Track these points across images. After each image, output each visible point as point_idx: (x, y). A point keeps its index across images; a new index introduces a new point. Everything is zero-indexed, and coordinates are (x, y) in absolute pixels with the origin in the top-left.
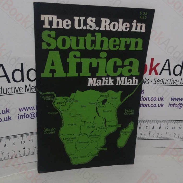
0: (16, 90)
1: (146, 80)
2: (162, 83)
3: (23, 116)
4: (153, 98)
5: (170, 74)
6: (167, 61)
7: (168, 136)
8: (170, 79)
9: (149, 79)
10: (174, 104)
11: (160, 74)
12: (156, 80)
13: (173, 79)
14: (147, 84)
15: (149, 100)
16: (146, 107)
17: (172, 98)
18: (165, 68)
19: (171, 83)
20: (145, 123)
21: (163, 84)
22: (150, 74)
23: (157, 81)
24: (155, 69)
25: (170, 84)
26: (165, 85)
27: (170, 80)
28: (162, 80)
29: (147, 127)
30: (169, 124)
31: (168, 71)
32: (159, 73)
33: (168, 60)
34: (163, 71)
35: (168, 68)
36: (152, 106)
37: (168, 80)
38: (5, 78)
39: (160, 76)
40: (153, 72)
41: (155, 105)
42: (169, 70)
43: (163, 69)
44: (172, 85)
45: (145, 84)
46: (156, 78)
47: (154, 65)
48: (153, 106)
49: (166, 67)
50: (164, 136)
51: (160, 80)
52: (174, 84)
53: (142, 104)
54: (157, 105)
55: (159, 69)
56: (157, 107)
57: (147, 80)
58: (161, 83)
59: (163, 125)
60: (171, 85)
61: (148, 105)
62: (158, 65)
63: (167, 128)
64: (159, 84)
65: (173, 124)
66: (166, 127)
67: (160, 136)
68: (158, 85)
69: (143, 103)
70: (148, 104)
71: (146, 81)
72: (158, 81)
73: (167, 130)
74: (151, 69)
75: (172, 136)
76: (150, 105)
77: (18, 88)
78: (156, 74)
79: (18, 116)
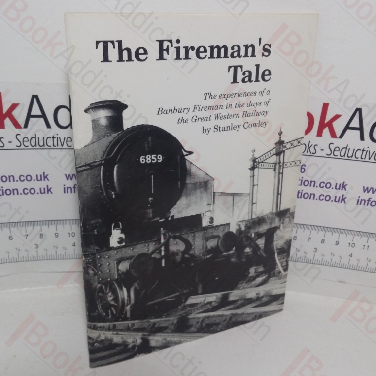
0: (61, 142)
1: (310, 146)
2: (344, 155)
3: (73, 189)
4: (324, 183)
5: (362, 139)
6: (358, 112)
7: (353, 262)
8: (362, 149)
9: (317, 145)
10: (369, 200)
11: (341, 137)
12: (332, 147)
13: (368, 149)
14: (313, 153)
15: (315, 186)
16: (310, 198)
17: (365, 188)
18: (351, 125)
19: (363, 157)
20: (306, 230)
21: (346, 157)
22: (320, 134)
23: (334, 150)
24: (330, 125)
25: (361, 158)
26: (351, 158)
27: (362, 151)
28: (345, 149)
29: (310, 238)
30: (357, 238)
31: (358, 132)
32: (338, 134)
33: (359, 110)
34: (348, 131)
35: (358, 126)
36: (321, 198)
37: (357, 151)
38: (42, 120)
39: (340, 139)
40: (326, 131)
41: (327, 198)
42: (361, 129)
43: (347, 127)
44: (366, 160)
45: (309, 153)
46: (333, 144)
47: (328, 117)
48: (323, 199)
49: (355, 123)
50: (345, 260)
51: (340, 149)
52: (369, 159)
53: (300, 191)
54: (333, 198)
55: (339, 126)
56: (332, 201)
57: (313, 146)
58: (342, 154)
59: (345, 239)
60: (363, 160)
61: (312, 196)
62: (337, 117)
63: (353, 245)
64: (339, 157)
65: (365, 239)
66: (351, 244)
67: (336, 259)
68: (335, 157)
69: (302, 191)
70: (314, 195)
71: (311, 149)
72: (336, 150)
73: (351, 250)
74: (322, 126)
75: (363, 263)
76: (317, 197)
77: (65, 138)
78: (333, 135)
79: (64, 188)
